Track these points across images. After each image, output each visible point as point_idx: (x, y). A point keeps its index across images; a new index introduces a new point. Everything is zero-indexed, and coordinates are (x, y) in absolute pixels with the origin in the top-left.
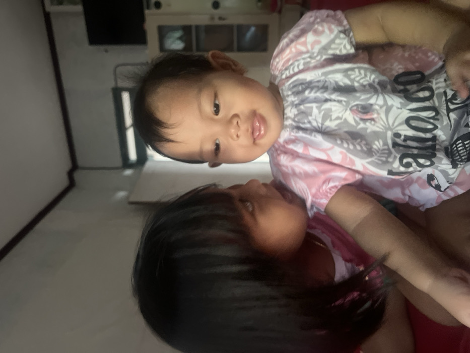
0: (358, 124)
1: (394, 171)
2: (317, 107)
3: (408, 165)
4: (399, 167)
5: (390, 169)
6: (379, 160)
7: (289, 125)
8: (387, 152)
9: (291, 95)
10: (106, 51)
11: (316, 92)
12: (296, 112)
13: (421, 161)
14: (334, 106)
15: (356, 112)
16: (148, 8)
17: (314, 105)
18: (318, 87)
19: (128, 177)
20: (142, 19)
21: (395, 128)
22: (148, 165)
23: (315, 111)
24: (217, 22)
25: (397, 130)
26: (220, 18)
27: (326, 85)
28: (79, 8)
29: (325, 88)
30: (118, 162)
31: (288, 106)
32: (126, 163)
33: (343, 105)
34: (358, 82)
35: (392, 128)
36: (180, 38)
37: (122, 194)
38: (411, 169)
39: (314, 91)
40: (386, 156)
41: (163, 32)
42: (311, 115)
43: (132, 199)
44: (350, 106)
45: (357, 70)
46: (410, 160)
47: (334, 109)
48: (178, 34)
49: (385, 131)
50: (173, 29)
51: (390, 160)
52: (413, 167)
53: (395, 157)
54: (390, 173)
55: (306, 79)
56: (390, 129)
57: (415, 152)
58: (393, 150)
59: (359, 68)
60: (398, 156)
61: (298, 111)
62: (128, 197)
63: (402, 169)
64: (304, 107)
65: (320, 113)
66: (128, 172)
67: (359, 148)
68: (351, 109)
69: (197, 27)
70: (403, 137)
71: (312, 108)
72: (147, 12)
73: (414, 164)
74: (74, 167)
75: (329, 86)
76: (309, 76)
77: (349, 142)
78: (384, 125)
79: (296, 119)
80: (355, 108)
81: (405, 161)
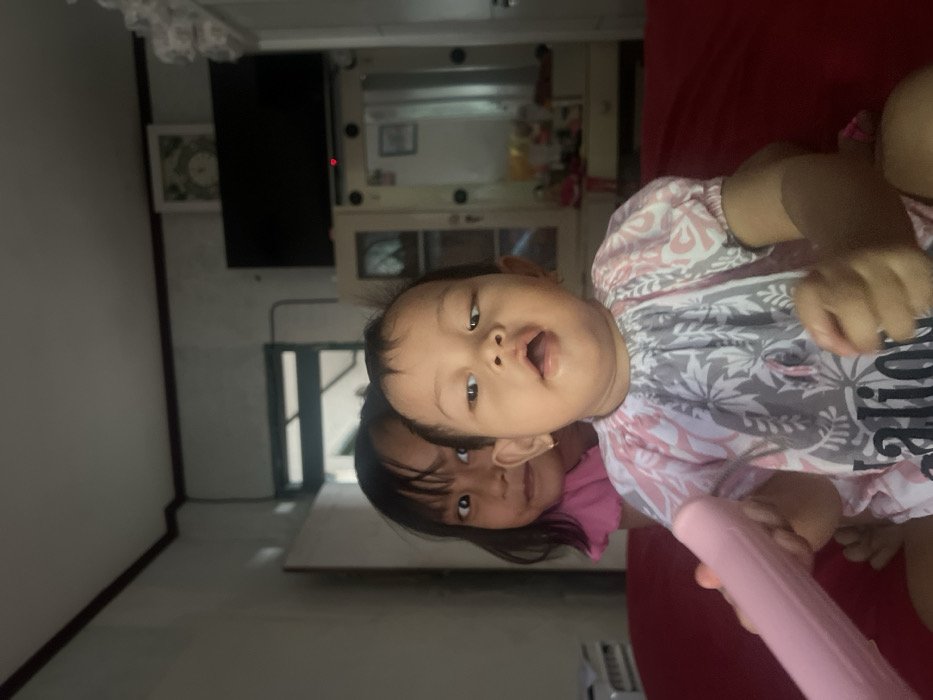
0: (780, 384)
1: (866, 463)
2: (697, 356)
3: (893, 451)
4: (875, 456)
5: (859, 459)
6: (835, 444)
7: (643, 386)
8: (847, 426)
9: (640, 331)
10: (258, 278)
11: (696, 329)
12: (655, 364)
13: (918, 442)
14: (733, 354)
15: (776, 363)
16: (339, 202)
17: (692, 353)
18: (696, 320)
19: (285, 517)
20: (327, 221)
21: (858, 378)
22: (326, 492)
23: (693, 364)
24: (463, 225)
25: (865, 383)
26: (469, 219)
27: (711, 316)
28: (216, 206)
29: (711, 321)
30: (267, 487)
31: (637, 351)
32: (282, 489)
33: (749, 351)
34: (776, 306)
35: (853, 380)
36: (395, 255)
37: (270, 553)
38: (899, 458)
39: (690, 328)
40: (847, 434)
41: (364, 244)
42: (685, 371)
43: (291, 562)
44: (763, 354)
45: (772, 287)
46: (895, 441)
47: (731, 359)
48: (391, 248)
49: (838, 388)
50: (383, 238)
51: (856, 442)
52: (904, 455)
53: (866, 438)
54: (859, 465)
55: (671, 307)
56: (847, 382)
57: (904, 423)
58: (859, 423)
59: (777, 283)
60: (872, 435)
61: (658, 361)
62: (281, 558)
63: (882, 459)
64: (671, 355)
65: (702, 366)
66: (285, 508)
67: (788, 429)
68: (764, 360)
69: (427, 234)
70: (877, 394)
71: (687, 358)
72: (336, 209)
73: (904, 449)
74: (180, 497)
75: (718, 319)
76: (675, 303)
77: (768, 421)
78: (834, 377)
79: (655, 377)
80: (773, 357)
81: (885, 443)
